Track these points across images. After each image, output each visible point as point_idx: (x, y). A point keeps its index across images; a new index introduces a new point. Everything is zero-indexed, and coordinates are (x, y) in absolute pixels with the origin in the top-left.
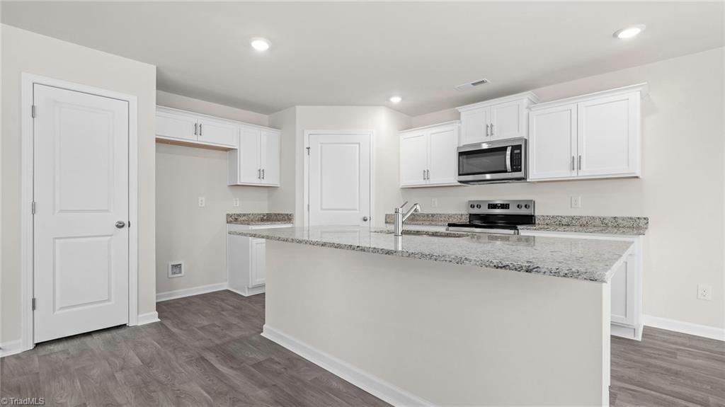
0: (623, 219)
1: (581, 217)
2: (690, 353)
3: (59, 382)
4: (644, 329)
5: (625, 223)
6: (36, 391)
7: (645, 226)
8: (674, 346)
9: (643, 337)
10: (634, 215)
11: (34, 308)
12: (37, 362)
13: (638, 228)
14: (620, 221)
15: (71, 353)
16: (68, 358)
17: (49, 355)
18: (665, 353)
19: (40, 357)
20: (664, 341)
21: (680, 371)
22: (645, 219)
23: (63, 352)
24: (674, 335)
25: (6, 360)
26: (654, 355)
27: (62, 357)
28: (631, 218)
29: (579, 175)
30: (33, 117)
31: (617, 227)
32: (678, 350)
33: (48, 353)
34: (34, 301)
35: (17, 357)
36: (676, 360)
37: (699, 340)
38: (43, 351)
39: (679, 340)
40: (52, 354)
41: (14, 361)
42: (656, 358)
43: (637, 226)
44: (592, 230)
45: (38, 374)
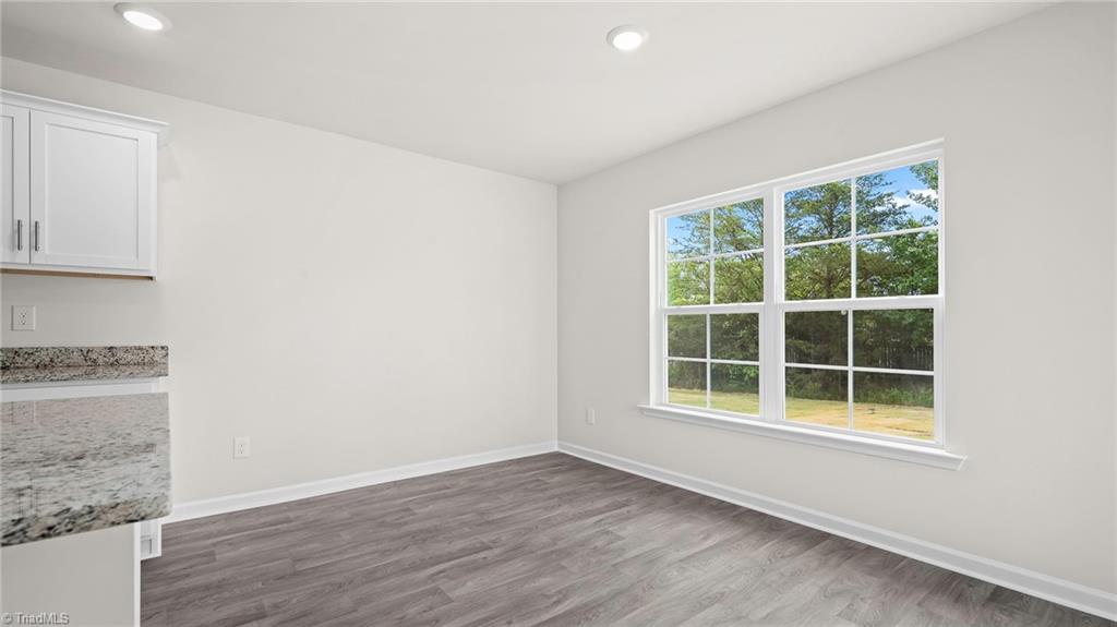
0: (127, 350)
1: (38, 350)
2: (231, 543)
4: (163, 530)
5: (129, 357)
7: (163, 360)
8: (209, 542)
9: (163, 546)
10: (145, 343)
13: (152, 363)
14: (120, 354)
18: (199, 560)
20: (197, 539)
21: (224, 579)
22: (163, 348)
24: (206, 524)
26: (183, 572)
28: (140, 348)
29: (34, 261)
31: (115, 364)
32: (214, 545)
36: (215, 564)
37: (237, 517)
39: (213, 528)
42: (187, 576)
43: (148, 361)
44: (66, 375)
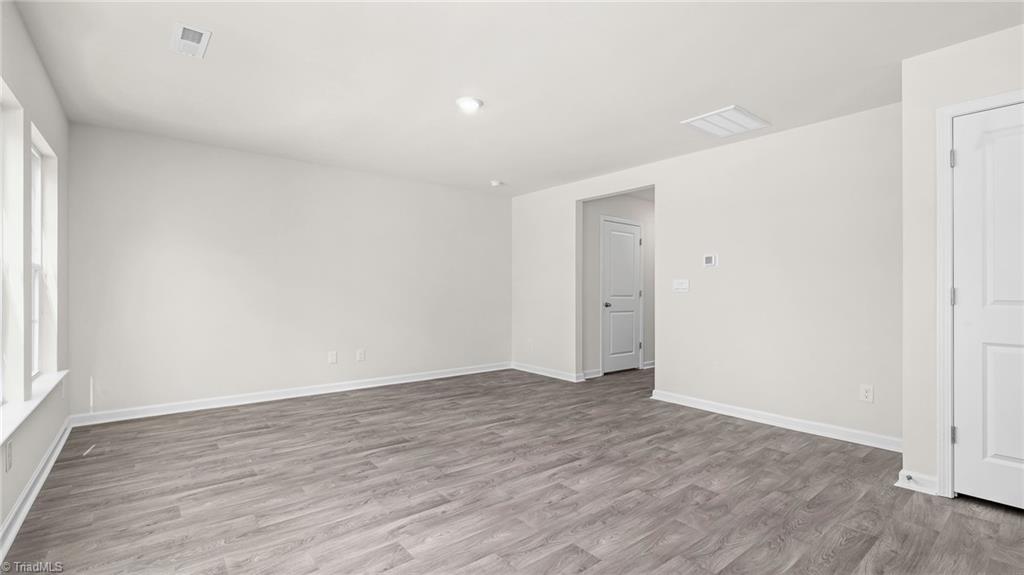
3: (955, 562)
6: (922, 553)
11: (954, 440)
12: (946, 519)
15: (1001, 533)
16: (990, 538)
17: (967, 518)
19: (954, 513)
23: (990, 524)
25: (915, 496)
27: (983, 530)
30: (952, 167)
33: (966, 513)
34: (954, 430)
35: (928, 499)
38: (963, 508)
40: (972, 518)
41: (921, 501)
45: (938, 533)
